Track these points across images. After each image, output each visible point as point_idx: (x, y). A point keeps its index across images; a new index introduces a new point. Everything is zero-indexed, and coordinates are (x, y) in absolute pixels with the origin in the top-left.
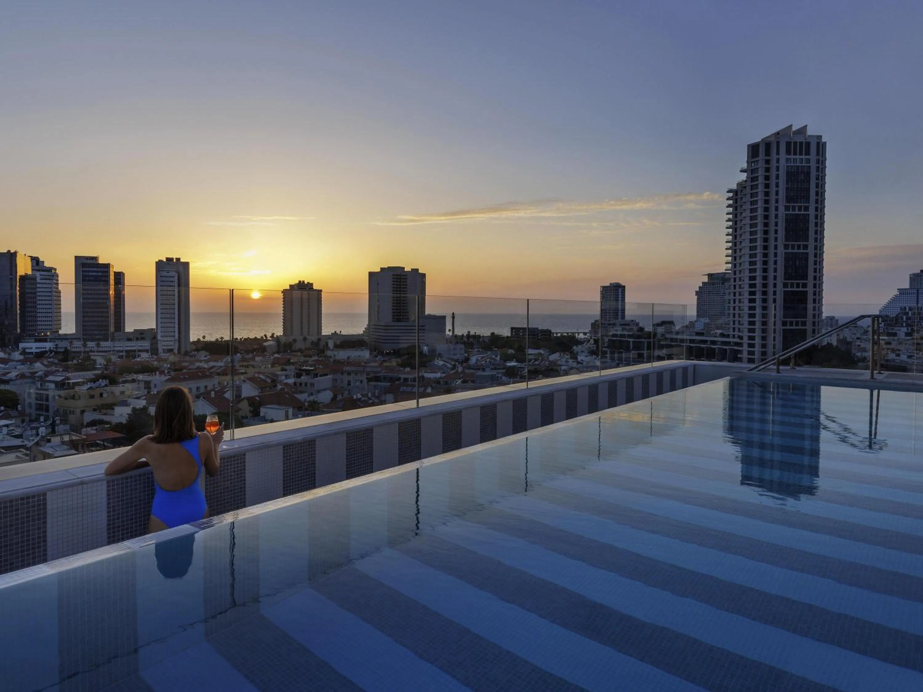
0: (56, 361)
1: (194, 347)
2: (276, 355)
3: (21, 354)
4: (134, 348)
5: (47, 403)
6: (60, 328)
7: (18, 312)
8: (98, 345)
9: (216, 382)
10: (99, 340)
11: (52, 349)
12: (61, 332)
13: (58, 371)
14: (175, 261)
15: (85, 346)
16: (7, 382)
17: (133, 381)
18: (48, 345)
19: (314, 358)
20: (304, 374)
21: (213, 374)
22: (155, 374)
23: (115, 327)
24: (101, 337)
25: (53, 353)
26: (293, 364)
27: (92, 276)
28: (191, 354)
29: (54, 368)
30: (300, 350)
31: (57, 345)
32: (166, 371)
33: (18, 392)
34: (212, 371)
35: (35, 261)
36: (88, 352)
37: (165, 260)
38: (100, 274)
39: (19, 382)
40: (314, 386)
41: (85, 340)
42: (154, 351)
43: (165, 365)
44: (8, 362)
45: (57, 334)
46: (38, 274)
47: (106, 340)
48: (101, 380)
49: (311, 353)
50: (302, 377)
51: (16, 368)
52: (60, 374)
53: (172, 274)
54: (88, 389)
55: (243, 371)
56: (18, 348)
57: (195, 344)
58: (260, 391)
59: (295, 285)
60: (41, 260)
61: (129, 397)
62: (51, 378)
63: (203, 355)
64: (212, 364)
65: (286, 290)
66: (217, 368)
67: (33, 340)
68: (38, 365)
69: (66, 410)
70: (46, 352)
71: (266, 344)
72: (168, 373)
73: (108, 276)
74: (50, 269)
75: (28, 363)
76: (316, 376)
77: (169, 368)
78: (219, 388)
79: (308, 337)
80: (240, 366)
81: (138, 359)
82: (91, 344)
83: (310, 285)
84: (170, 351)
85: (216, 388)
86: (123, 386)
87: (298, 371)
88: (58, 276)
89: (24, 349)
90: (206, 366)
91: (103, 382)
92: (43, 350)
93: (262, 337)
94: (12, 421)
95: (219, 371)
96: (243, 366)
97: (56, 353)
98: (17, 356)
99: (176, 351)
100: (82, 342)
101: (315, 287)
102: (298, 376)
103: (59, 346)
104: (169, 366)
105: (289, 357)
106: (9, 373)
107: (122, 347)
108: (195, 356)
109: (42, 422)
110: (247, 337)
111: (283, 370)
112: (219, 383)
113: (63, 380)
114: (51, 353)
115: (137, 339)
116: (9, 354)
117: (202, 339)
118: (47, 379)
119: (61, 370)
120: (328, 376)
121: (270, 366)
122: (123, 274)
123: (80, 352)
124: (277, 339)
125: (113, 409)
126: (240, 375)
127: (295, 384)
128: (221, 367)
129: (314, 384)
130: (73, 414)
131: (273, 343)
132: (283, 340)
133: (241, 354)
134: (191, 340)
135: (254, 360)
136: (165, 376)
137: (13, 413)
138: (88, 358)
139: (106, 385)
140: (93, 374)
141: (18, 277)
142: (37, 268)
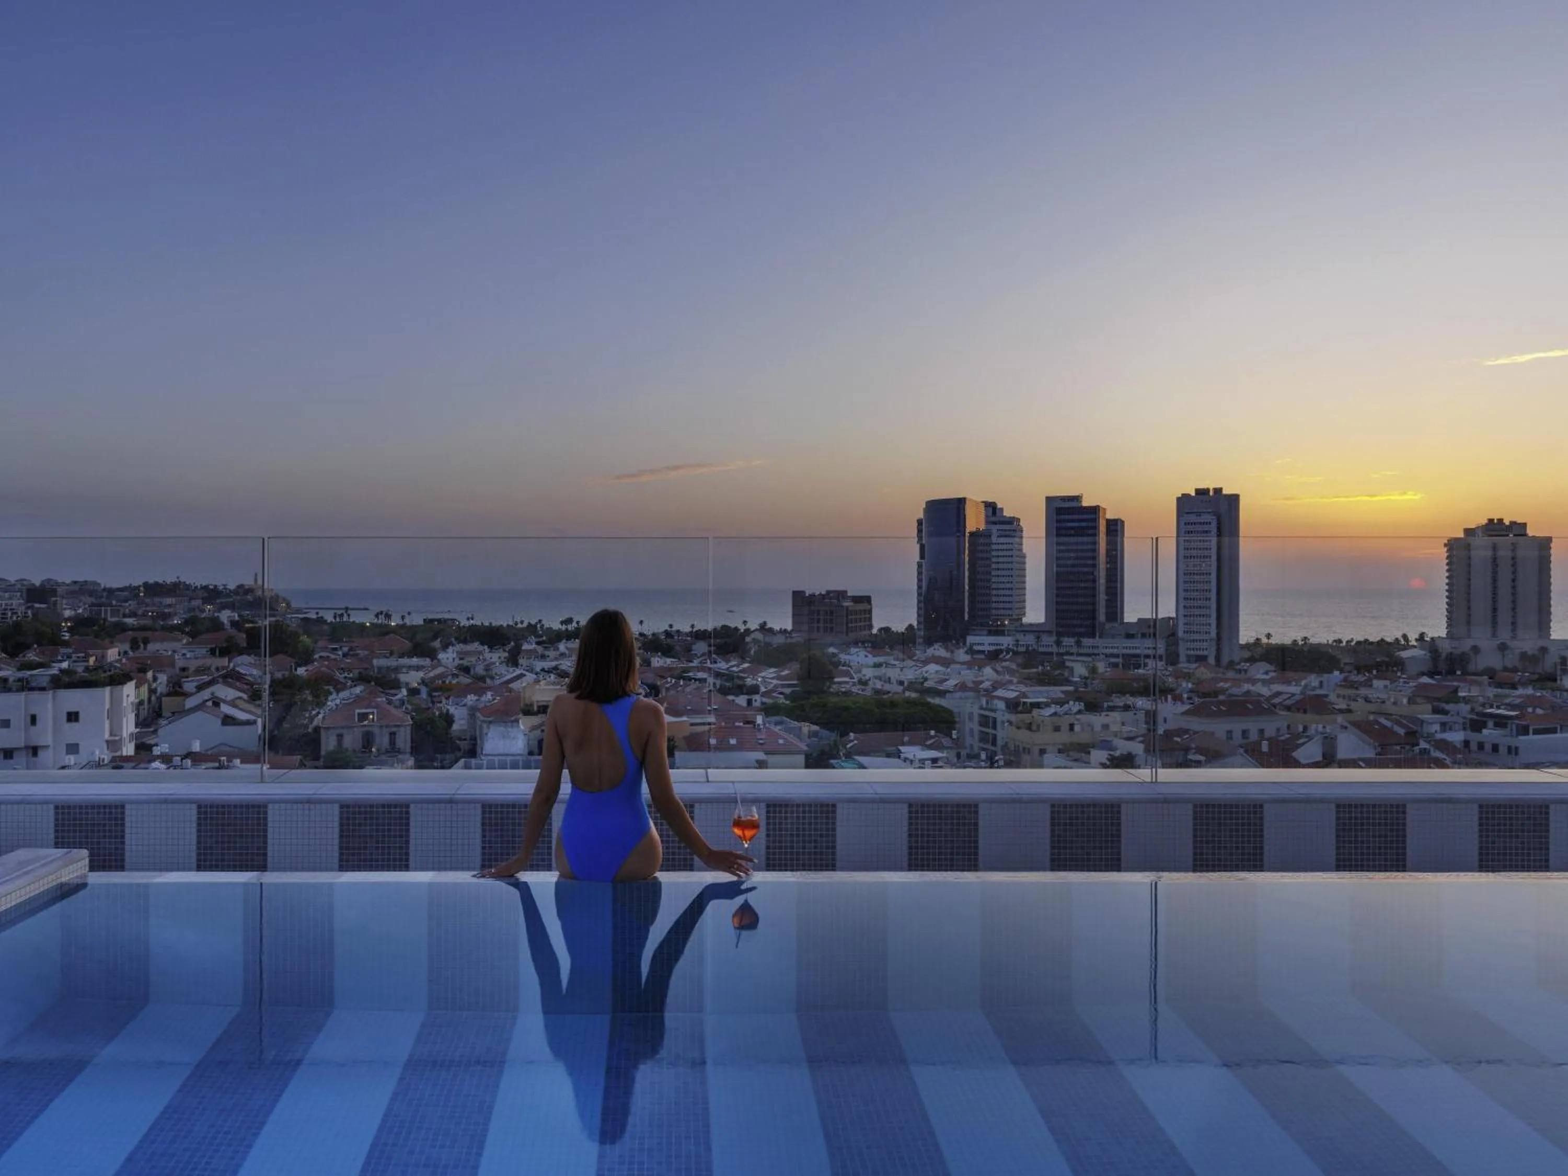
0: (1014, 666)
1: (1247, 654)
2: (1425, 680)
3: (967, 653)
4: (1138, 651)
5: (994, 732)
6: (1024, 614)
7: (967, 587)
8: (1078, 644)
9: (1283, 725)
10: (1081, 635)
11: (1010, 647)
12: (1025, 620)
13: (1011, 682)
14: (1211, 493)
15: (1058, 643)
16: (942, 694)
17: (1127, 708)
18: (1006, 641)
19: (1520, 691)
20: (1490, 724)
21: (1278, 707)
22: (1166, 700)
23: (1107, 614)
24: (1082, 630)
25: (1011, 653)
26: (1466, 700)
27: (1072, 528)
28: (1238, 667)
29: (1007, 677)
30: (1491, 674)
31: (1017, 641)
32: (1185, 696)
33: (955, 710)
34: (1276, 701)
35: (991, 510)
36: (1062, 654)
37: (1193, 494)
38: (1084, 524)
39: (958, 694)
40: (1516, 754)
41: (1059, 635)
42: (1172, 658)
43: (1184, 684)
44: (949, 664)
45: (1017, 624)
46: (994, 528)
47: (1093, 635)
48: (1071, 703)
49: (1517, 677)
50: (1485, 731)
51: (960, 673)
52: (1012, 688)
53: (1206, 518)
54: (1051, 715)
55: (1343, 706)
56: (965, 644)
57: (1249, 650)
58: (1379, 750)
59: (1478, 528)
60: (999, 506)
61: (1116, 736)
62: (1000, 693)
63: (1261, 670)
64: (1277, 688)
65: (1457, 540)
66: (1285, 696)
67: (985, 633)
68: (988, 671)
69: (1018, 746)
70: (1001, 651)
71: (1404, 654)
72: (1189, 698)
73: (1095, 528)
74: (1012, 521)
75: (976, 668)
76: (1524, 731)
77: (1191, 691)
78: (1288, 736)
79: (1511, 643)
80: (1339, 696)
81: (1141, 671)
82: (1068, 641)
83: (1519, 529)
84: (1201, 659)
85: (1283, 735)
86: (1107, 715)
87: (1475, 717)
88: (1022, 531)
89: (972, 645)
90: (1265, 691)
91: (1075, 706)
92: (998, 647)
93: (1397, 639)
94: (943, 753)
95: (1289, 702)
96: (1344, 697)
97: (1016, 653)
98: (962, 655)
99: (1212, 660)
100: (1054, 638)
101: (1530, 532)
102: (1477, 725)
103: (1020, 643)
104: (1190, 685)
105: (1455, 684)
106: (947, 680)
107: (1118, 647)
108: (1246, 671)
109: (983, 761)
110: (1362, 639)
111: (1436, 711)
112: (1289, 727)
113: (1017, 697)
114: (1008, 653)
115: (1144, 635)
116: (952, 652)
117: (1265, 640)
118: (995, 694)
119: (1015, 680)
120: (1558, 735)
121: (1405, 701)
122: (1123, 522)
123: (1051, 654)
124: (1432, 646)
125: (1089, 753)
126: (1332, 713)
127: (1466, 743)
128: (1293, 695)
129: (1517, 748)
130: (1029, 752)
131: (1423, 652)
132: (1446, 648)
133: (1342, 671)
134: (1242, 641)
135: (1371, 686)
136: (1183, 703)
137: (946, 741)
138: (1062, 665)
139: (1080, 712)
140: (1063, 692)
141: (967, 534)
142: (993, 519)
